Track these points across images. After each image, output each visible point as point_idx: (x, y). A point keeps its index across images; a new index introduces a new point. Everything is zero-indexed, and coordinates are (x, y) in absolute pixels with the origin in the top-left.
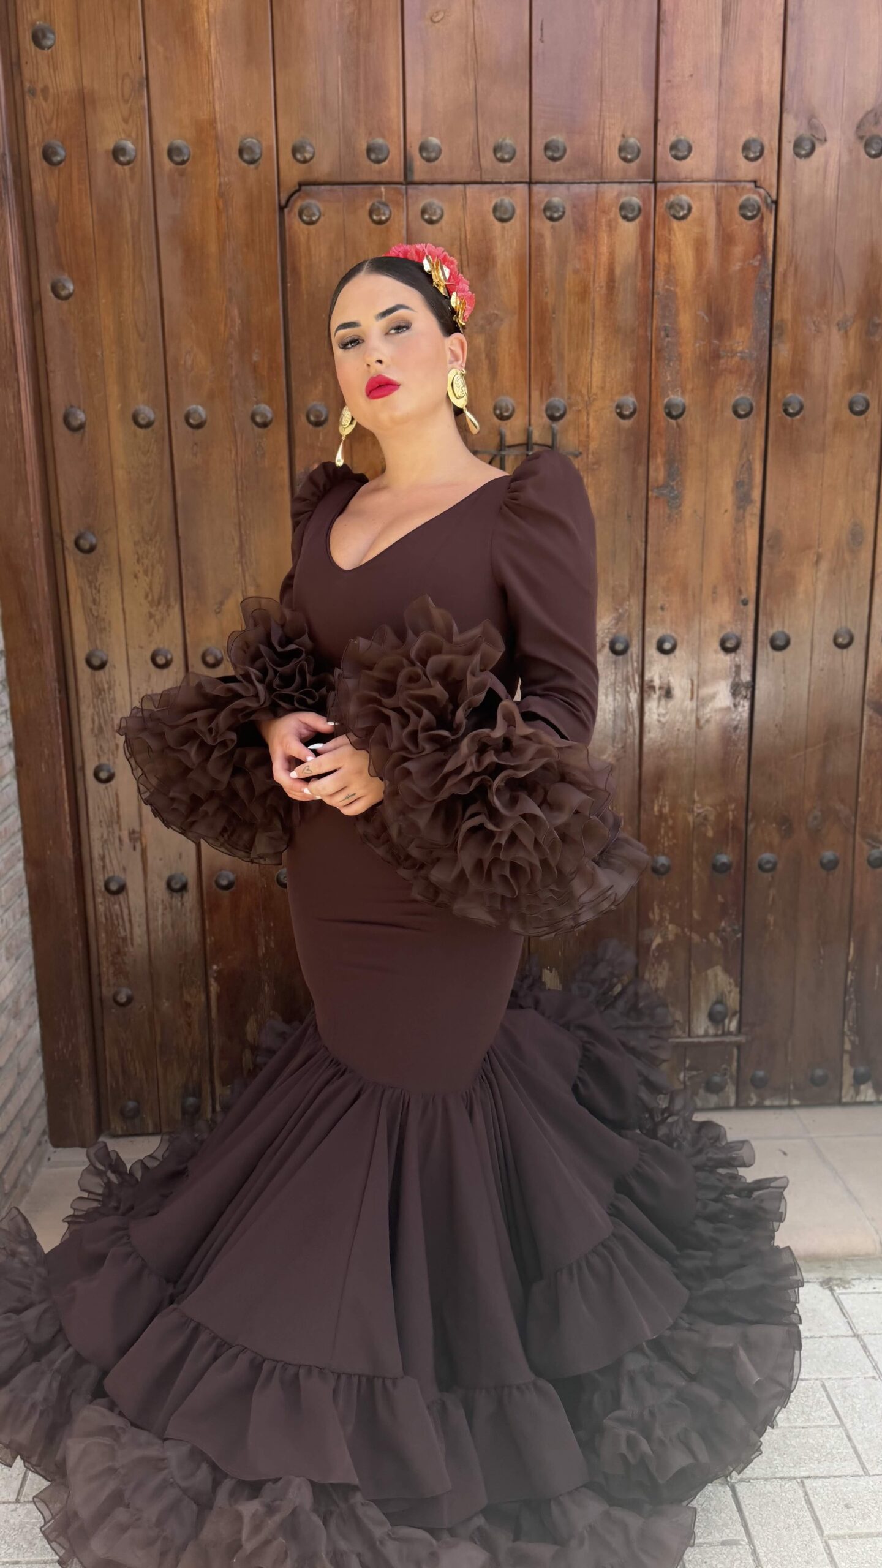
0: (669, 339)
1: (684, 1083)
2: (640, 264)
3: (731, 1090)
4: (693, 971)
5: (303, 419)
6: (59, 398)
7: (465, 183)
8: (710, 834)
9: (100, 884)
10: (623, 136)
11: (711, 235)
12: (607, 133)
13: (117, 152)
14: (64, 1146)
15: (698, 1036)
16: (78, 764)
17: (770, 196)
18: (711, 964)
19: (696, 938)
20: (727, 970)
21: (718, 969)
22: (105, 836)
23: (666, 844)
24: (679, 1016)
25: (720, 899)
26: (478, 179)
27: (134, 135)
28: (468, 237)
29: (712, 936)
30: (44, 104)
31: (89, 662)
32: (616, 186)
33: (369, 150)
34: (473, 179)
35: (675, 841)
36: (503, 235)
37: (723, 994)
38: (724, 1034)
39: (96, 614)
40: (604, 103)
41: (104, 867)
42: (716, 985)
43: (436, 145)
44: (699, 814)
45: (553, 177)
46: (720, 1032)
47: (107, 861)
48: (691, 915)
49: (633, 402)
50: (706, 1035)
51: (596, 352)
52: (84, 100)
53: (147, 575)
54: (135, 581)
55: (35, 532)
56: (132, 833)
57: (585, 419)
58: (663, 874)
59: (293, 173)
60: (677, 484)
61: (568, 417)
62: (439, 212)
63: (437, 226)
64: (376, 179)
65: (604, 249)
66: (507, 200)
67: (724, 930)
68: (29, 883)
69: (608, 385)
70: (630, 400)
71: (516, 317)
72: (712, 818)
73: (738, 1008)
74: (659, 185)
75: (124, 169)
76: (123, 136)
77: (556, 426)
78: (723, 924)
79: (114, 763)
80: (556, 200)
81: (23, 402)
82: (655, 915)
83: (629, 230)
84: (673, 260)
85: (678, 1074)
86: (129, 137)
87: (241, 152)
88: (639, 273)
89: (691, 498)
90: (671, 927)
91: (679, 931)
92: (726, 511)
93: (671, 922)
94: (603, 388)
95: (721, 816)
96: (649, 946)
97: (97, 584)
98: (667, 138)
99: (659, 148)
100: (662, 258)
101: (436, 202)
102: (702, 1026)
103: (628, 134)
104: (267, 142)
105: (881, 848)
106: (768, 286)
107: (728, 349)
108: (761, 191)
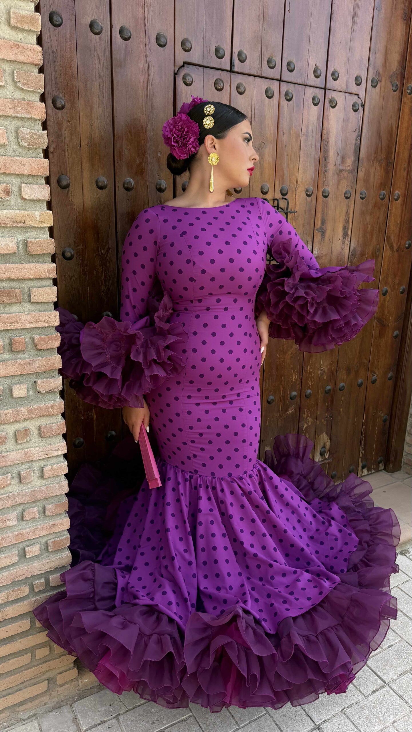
0: (326, 162)
2: (318, 126)
4: (316, 436)
5: (180, 188)
7: (255, 76)
8: (325, 378)
10: (316, 65)
12: (310, 62)
13: (93, 26)
17: (362, 102)
18: (321, 433)
19: (318, 422)
20: (327, 434)
21: (324, 434)
23: (311, 384)
25: (327, 405)
28: (255, 103)
29: (323, 420)
32: (312, 89)
33: (216, 51)
34: (258, 75)
35: (314, 383)
36: (269, 105)
37: (325, 444)
40: (310, 48)
42: (323, 441)
43: (245, 53)
44: (322, 370)
45: (289, 80)
46: (323, 460)
48: (317, 413)
49: (312, 189)
51: (300, 165)
57: (295, 196)
58: (309, 397)
59: (182, 57)
60: (324, 227)
61: (289, 194)
62: (244, 88)
63: (243, 95)
64: (219, 67)
65: (305, 117)
66: (271, 88)
71: (272, 145)
72: (326, 371)
73: (329, 449)
74: (326, 90)
75: (96, 37)
76: (96, 17)
78: (326, 415)
80: (290, 91)
82: (305, 416)
83: (315, 111)
84: (329, 126)
87: (157, 39)
88: (317, 130)
89: (329, 233)
91: (313, 420)
92: (339, 239)
93: (310, 417)
94: (302, 181)
95: (329, 370)
96: (303, 428)
98: (331, 69)
99: (328, 73)
100: (326, 125)
101: (243, 83)
103: (318, 65)
104: (170, 37)
105: (376, 376)
106: (359, 142)
107: (344, 168)
108: (360, 100)
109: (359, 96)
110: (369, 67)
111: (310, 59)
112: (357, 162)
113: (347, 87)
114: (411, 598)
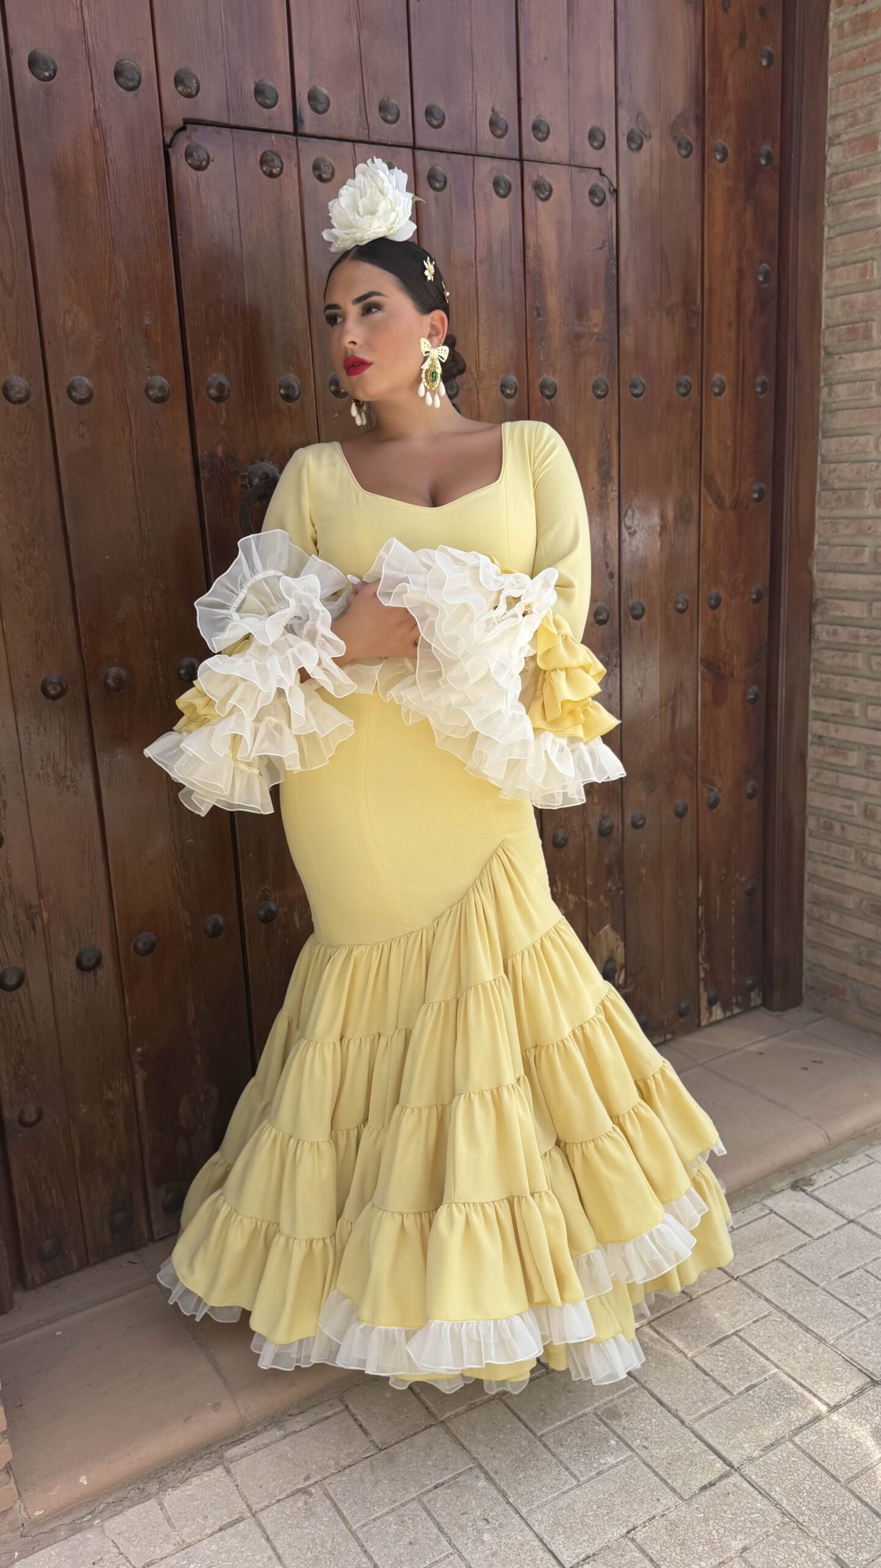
0: (540, 319)
4: (590, 935)
5: (203, 393)
7: (354, 141)
8: (596, 800)
10: (493, 110)
11: (568, 218)
12: (479, 105)
17: (612, 184)
19: (590, 903)
20: (614, 928)
21: (608, 929)
25: (606, 861)
26: (366, 138)
29: (602, 898)
32: (490, 161)
33: (257, 92)
34: (361, 138)
37: (612, 951)
40: (475, 74)
42: (607, 944)
43: (325, 95)
45: (434, 144)
48: (585, 884)
49: (515, 382)
51: (481, 329)
57: (476, 397)
58: (564, 849)
59: (177, 108)
61: (461, 395)
62: (329, 170)
63: (328, 185)
64: (266, 126)
65: (481, 223)
67: (610, 890)
69: (493, 363)
70: (512, 378)
73: (624, 962)
74: (525, 163)
78: (609, 885)
80: (439, 168)
83: (502, 207)
84: (540, 239)
87: (118, 74)
90: (571, 897)
91: (577, 899)
92: (593, 489)
93: (569, 894)
94: (489, 366)
98: (529, 116)
99: (523, 126)
100: (531, 237)
101: (327, 158)
103: (497, 108)
104: (146, 67)
105: (716, 790)
106: (615, 272)
107: (587, 330)
108: (605, 179)
109: (603, 172)
110: (619, 108)
111: (479, 98)
112: (614, 315)
113: (572, 154)
114: (808, 1282)
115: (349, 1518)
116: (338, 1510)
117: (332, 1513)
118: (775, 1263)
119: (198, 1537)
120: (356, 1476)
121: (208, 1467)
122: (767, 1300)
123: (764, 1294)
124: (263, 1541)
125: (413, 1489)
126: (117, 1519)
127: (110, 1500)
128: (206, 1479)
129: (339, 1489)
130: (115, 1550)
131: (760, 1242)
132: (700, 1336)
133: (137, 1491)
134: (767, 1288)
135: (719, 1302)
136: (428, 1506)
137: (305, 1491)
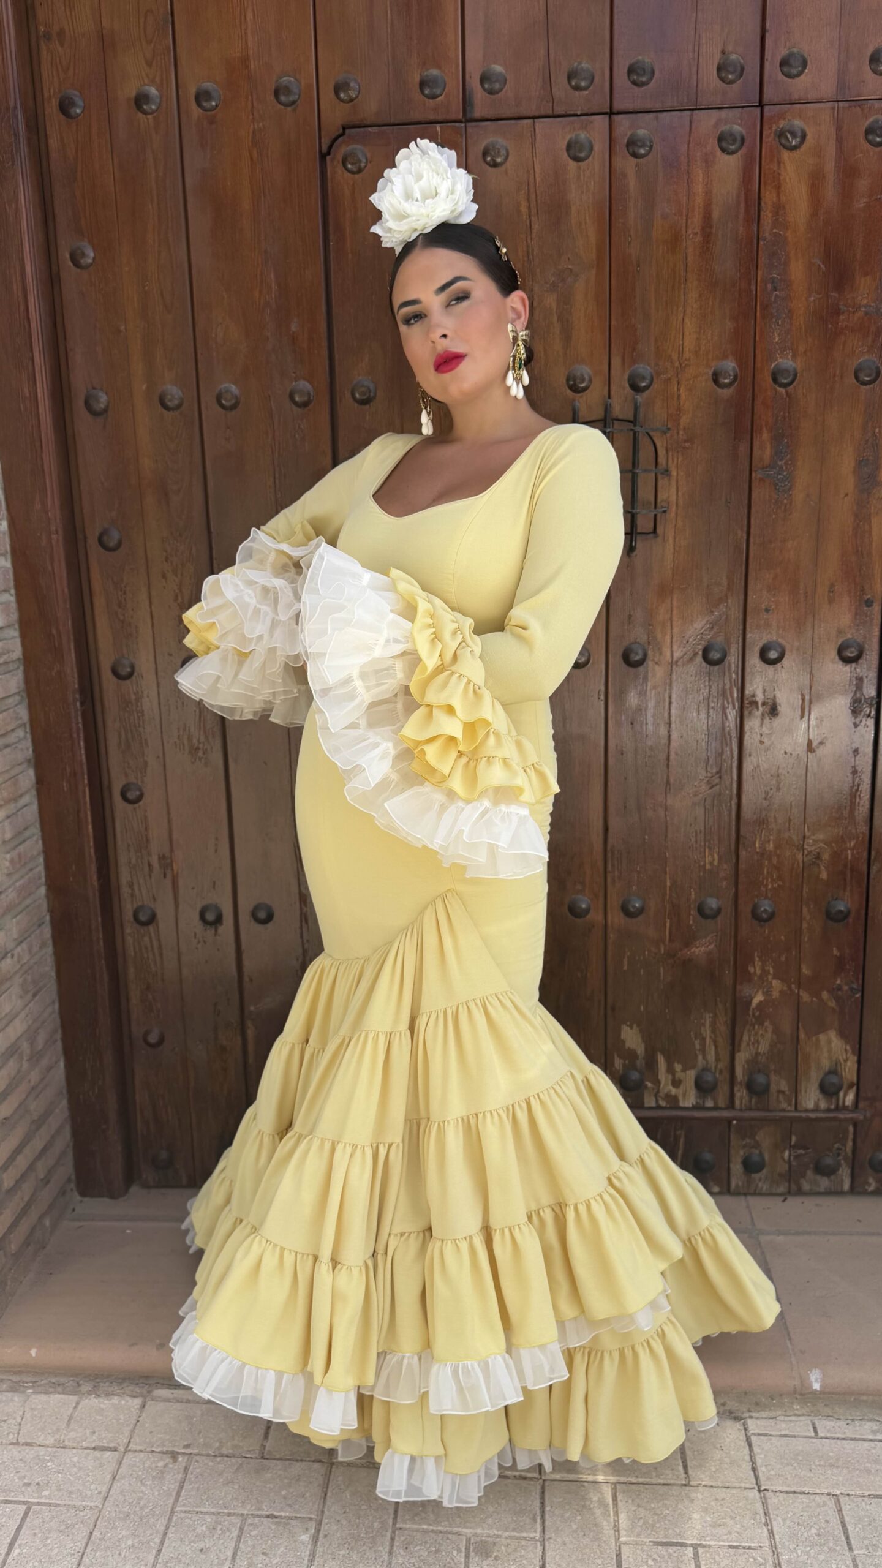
0: (777, 293)
1: (789, 1162)
2: (742, 205)
3: (845, 1173)
4: (802, 1035)
5: (348, 395)
6: (80, 378)
7: (534, 118)
8: (824, 875)
9: (128, 915)
10: (723, 52)
11: (830, 166)
13: (140, 100)
14: (92, 1196)
15: (807, 1111)
16: (105, 783)
18: (822, 1028)
19: (805, 997)
20: (842, 1035)
21: (833, 1034)
22: (133, 861)
23: (770, 887)
24: (784, 1086)
25: (835, 952)
26: (550, 112)
27: (158, 79)
28: (538, 180)
29: (825, 995)
30: (60, 49)
31: (115, 673)
32: (715, 113)
33: (423, 84)
34: (543, 113)
35: (781, 883)
36: (579, 177)
37: (837, 1062)
38: (837, 1109)
39: (122, 618)
41: (132, 895)
42: (830, 1051)
43: (501, 73)
44: (810, 852)
45: (638, 105)
46: (833, 1107)
47: (136, 887)
48: (800, 969)
49: (734, 368)
50: (816, 1109)
51: (688, 311)
52: (105, 43)
53: (176, 576)
54: (164, 580)
55: (53, 528)
56: (162, 858)
57: (676, 389)
58: (766, 921)
59: (335, 114)
60: (786, 464)
61: (655, 386)
62: (503, 152)
63: (502, 169)
64: (431, 117)
65: (699, 188)
66: (583, 135)
67: (839, 988)
68: (51, 911)
69: (703, 348)
70: (730, 365)
71: (594, 272)
72: (826, 856)
73: (855, 1080)
74: (766, 108)
75: (148, 119)
76: (146, 81)
77: (640, 398)
78: (838, 982)
79: (142, 782)
80: (641, 132)
81: (39, 384)
82: (756, 969)
83: (729, 165)
84: (783, 198)
85: (783, 1152)
86: (152, 82)
87: (276, 93)
88: (741, 216)
89: (803, 479)
90: (775, 983)
91: (785, 988)
92: (846, 495)
93: (774, 978)
94: (696, 353)
95: (836, 856)
96: (750, 1003)
97: (123, 585)
98: (776, 52)
99: (767, 65)
100: (769, 197)
101: (501, 141)
102: (811, 1099)
103: (729, 50)
104: (306, 80)
111: (704, 40)
113: (840, 86)
114: (843, 1538)
115: (181, 1499)
116: (181, 1487)
117: (174, 1486)
118: (824, 1498)
119: (75, 1445)
120: (221, 1467)
121: (134, 1394)
122: (771, 1532)
123: (774, 1523)
124: (109, 1476)
125: (249, 1506)
126: (43, 1397)
127: (53, 1380)
128: (123, 1402)
129: (198, 1470)
130: (19, 1419)
131: (832, 1465)
132: (653, 1526)
133: (76, 1385)
134: (784, 1520)
135: (713, 1503)
136: (245, 1528)
137: (174, 1455)
